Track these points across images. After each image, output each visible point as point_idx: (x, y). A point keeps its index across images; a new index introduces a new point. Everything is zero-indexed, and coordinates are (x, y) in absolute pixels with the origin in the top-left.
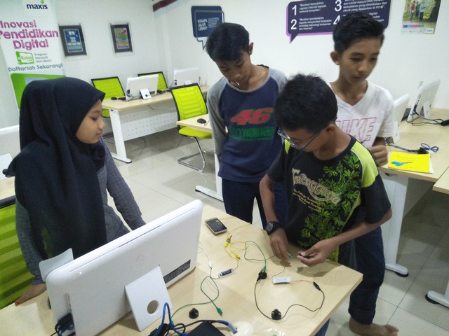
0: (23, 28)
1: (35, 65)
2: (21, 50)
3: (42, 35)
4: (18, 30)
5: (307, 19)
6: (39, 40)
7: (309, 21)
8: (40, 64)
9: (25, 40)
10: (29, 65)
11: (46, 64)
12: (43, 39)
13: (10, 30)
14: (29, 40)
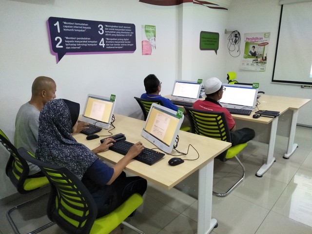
5: (74, 38)
7: (76, 40)
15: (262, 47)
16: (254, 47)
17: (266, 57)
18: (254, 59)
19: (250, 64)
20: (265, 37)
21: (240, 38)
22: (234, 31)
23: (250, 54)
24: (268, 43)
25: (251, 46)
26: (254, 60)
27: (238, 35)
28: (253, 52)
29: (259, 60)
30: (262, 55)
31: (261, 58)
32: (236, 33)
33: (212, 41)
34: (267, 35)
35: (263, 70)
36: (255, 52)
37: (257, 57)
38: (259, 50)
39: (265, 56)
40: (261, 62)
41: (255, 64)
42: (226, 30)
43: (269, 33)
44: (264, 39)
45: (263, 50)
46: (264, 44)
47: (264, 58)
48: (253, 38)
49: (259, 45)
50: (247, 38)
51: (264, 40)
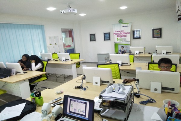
0: (120, 32)
1: (122, 41)
2: (119, 37)
3: (125, 33)
4: (119, 32)
6: (124, 35)
8: (123, 41)
9: (120, 35)
10: (120, 41)
11: (125, 41)
12: (125, 35)
13: (117, 33)
14: (121, 35)
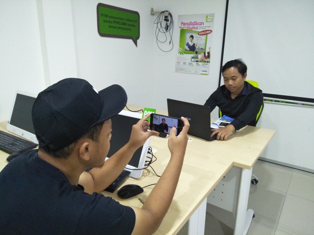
15: (204, 37)
16: (192, 37)
17: (209, 53)
18: (192, 55)
19: (187, 63)
20: (207, 21)
21: (172, 22)
22: (163, 12)
23: (187, 48)
24: (211, 31)
25: (188, 35)
26: (193, 58)
27: (169, 18)
28: (191, 44)
29: (200, 56)
30: (203, 50)
31: (203, 54)
32: (167, 14)
33: (124, 24)
34: (210, 17)
35: (205, 73)
36: (194, 44)
37: (196, 53)
38: (199, 41)
39: (207, 51)
40: (202, 61)
41: (195, 63)
42: (152, 10)
43: (213, 15)
44: (206, 24)
45: (204, 42)
46: (206, 33)
47: (207, 55)
48: (191, 24)
49: (199, 34)
50: (182, 23)
51: (206, 26)
